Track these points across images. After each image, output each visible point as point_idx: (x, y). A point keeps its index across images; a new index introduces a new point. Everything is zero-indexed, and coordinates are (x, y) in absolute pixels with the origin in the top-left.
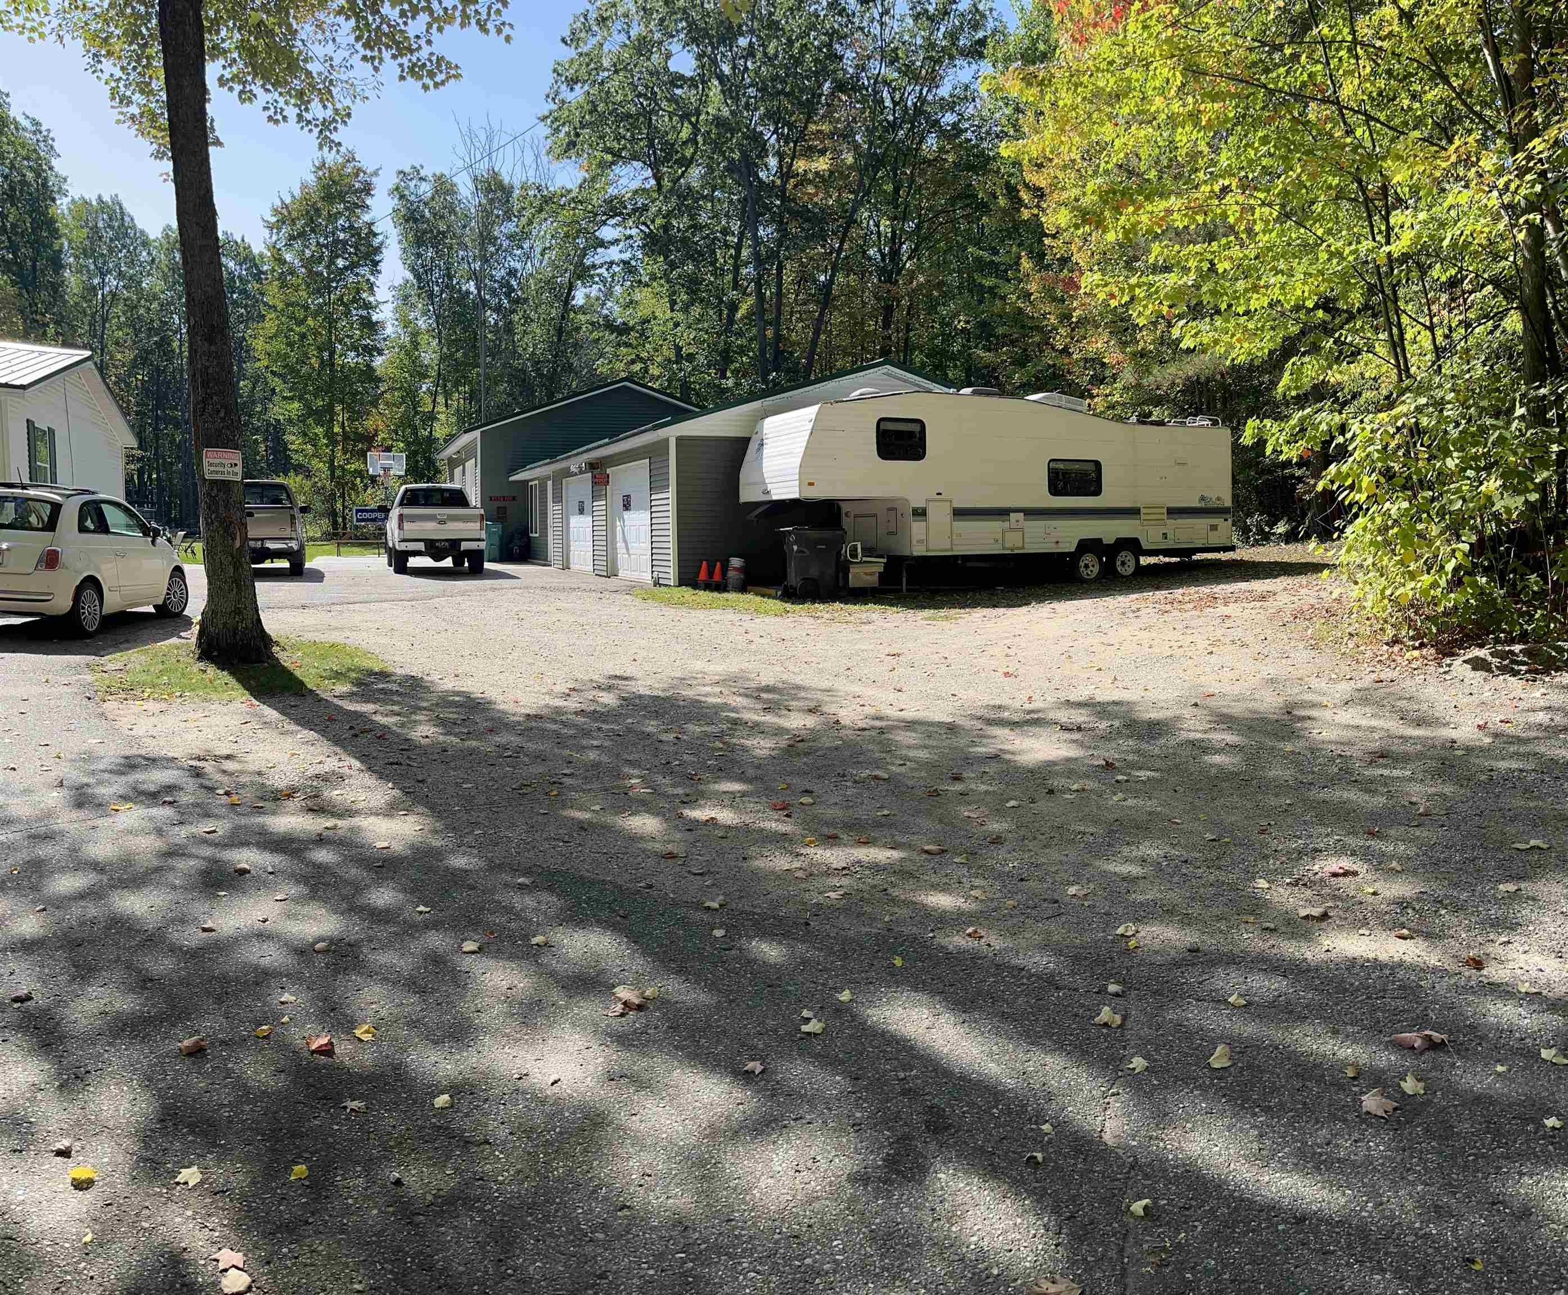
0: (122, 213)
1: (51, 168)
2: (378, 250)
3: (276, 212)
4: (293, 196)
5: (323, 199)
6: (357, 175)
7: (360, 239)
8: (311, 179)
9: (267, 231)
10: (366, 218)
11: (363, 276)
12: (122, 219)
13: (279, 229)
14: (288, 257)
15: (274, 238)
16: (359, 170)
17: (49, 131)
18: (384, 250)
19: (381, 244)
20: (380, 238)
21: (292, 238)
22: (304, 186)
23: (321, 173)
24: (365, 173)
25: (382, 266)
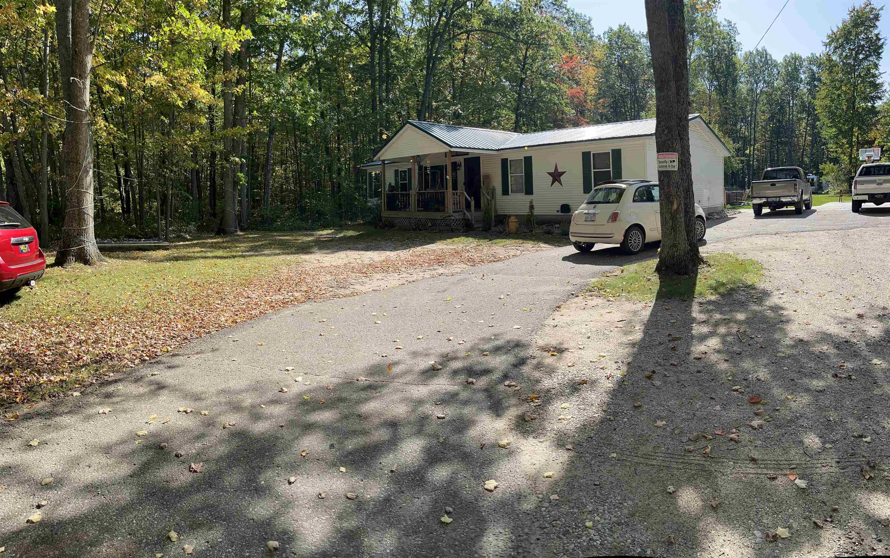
0: (766, 54)
1: (735, 40)
2: (881, 47)
3: (829, 37)
4: (838, 28)
5: (853, 26)
6: (871, 11)
7: (872, 43)
8: (847, 18)
9: (824, 47)
10: (876, 32)
11: (872, 61)
12: (766, 57)
13: (830, 45)
14: (834, 58)
15: (828, 50)
16: (873, 9)
17: (735, 24)
18: (884, 46)
19: (883, 44)
20: (882, 41)
21: (836, 48)
22: (844, 22)
23: (852, 14)
24: (876, 10)
25: (882, 55)
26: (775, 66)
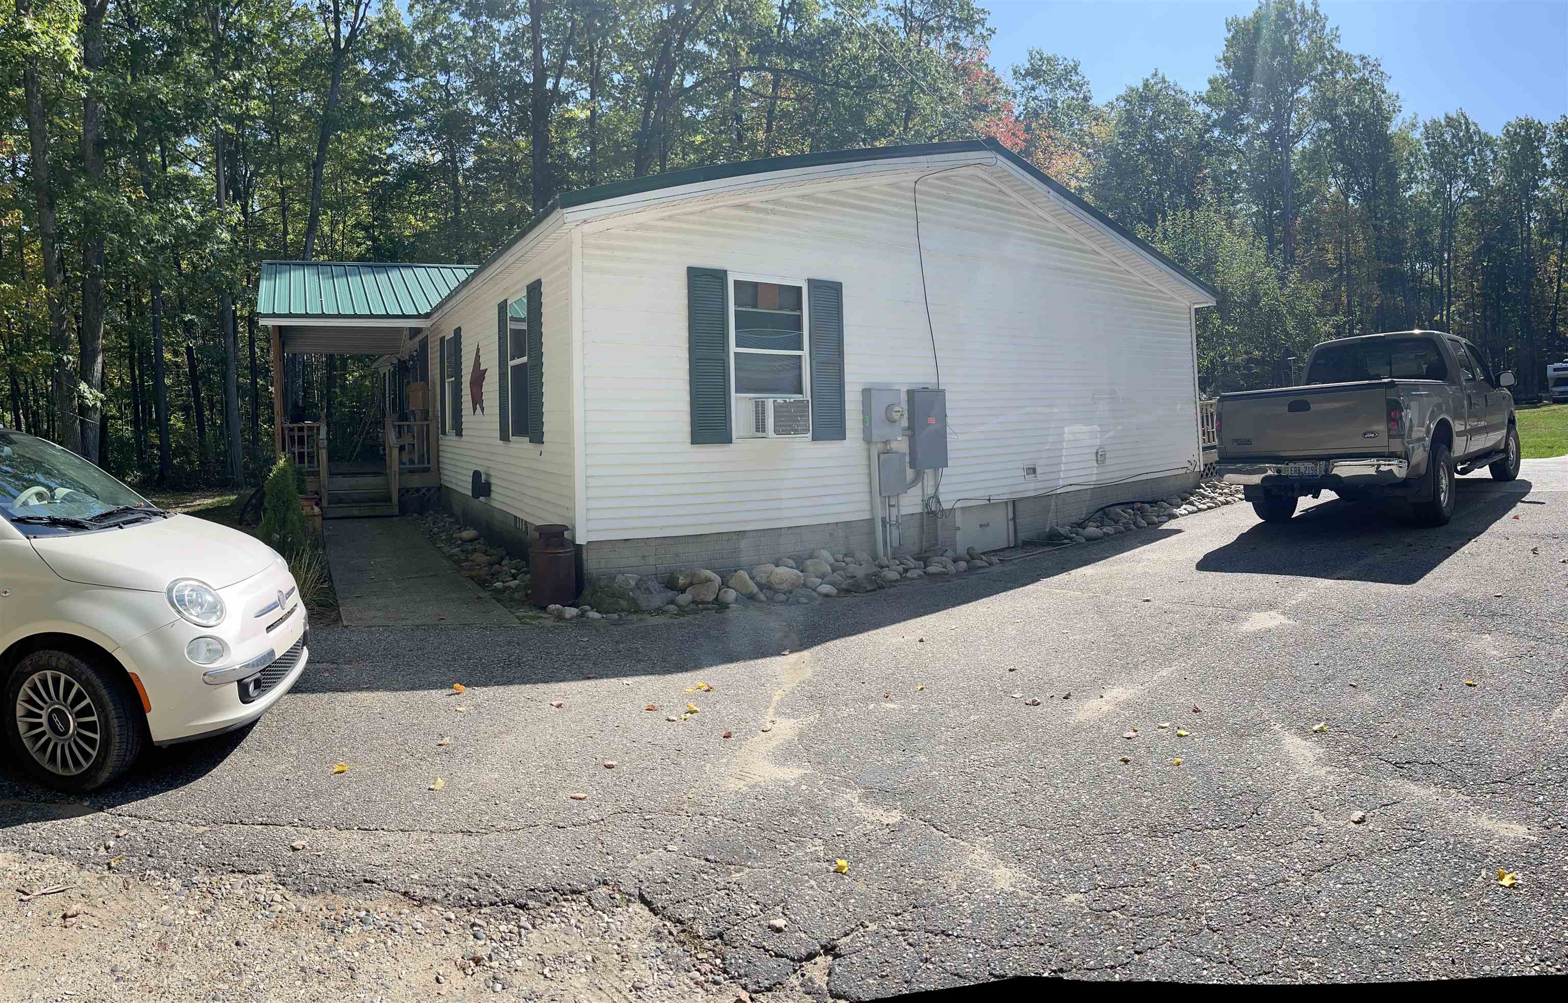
26: (1488, 144)
